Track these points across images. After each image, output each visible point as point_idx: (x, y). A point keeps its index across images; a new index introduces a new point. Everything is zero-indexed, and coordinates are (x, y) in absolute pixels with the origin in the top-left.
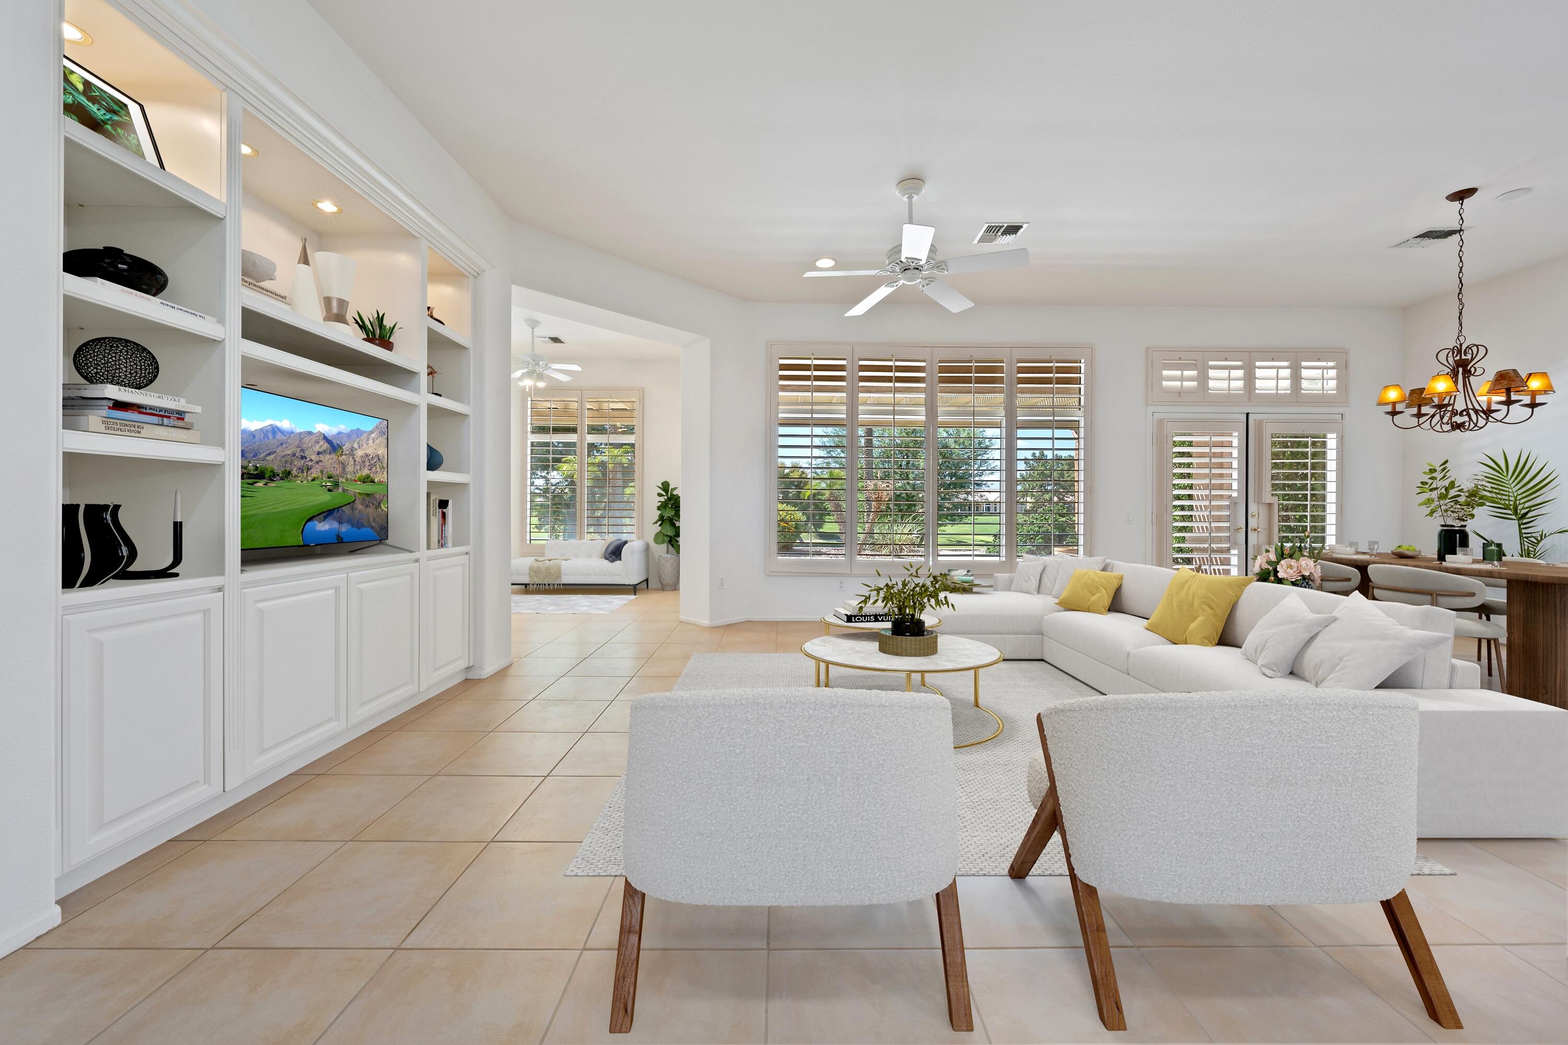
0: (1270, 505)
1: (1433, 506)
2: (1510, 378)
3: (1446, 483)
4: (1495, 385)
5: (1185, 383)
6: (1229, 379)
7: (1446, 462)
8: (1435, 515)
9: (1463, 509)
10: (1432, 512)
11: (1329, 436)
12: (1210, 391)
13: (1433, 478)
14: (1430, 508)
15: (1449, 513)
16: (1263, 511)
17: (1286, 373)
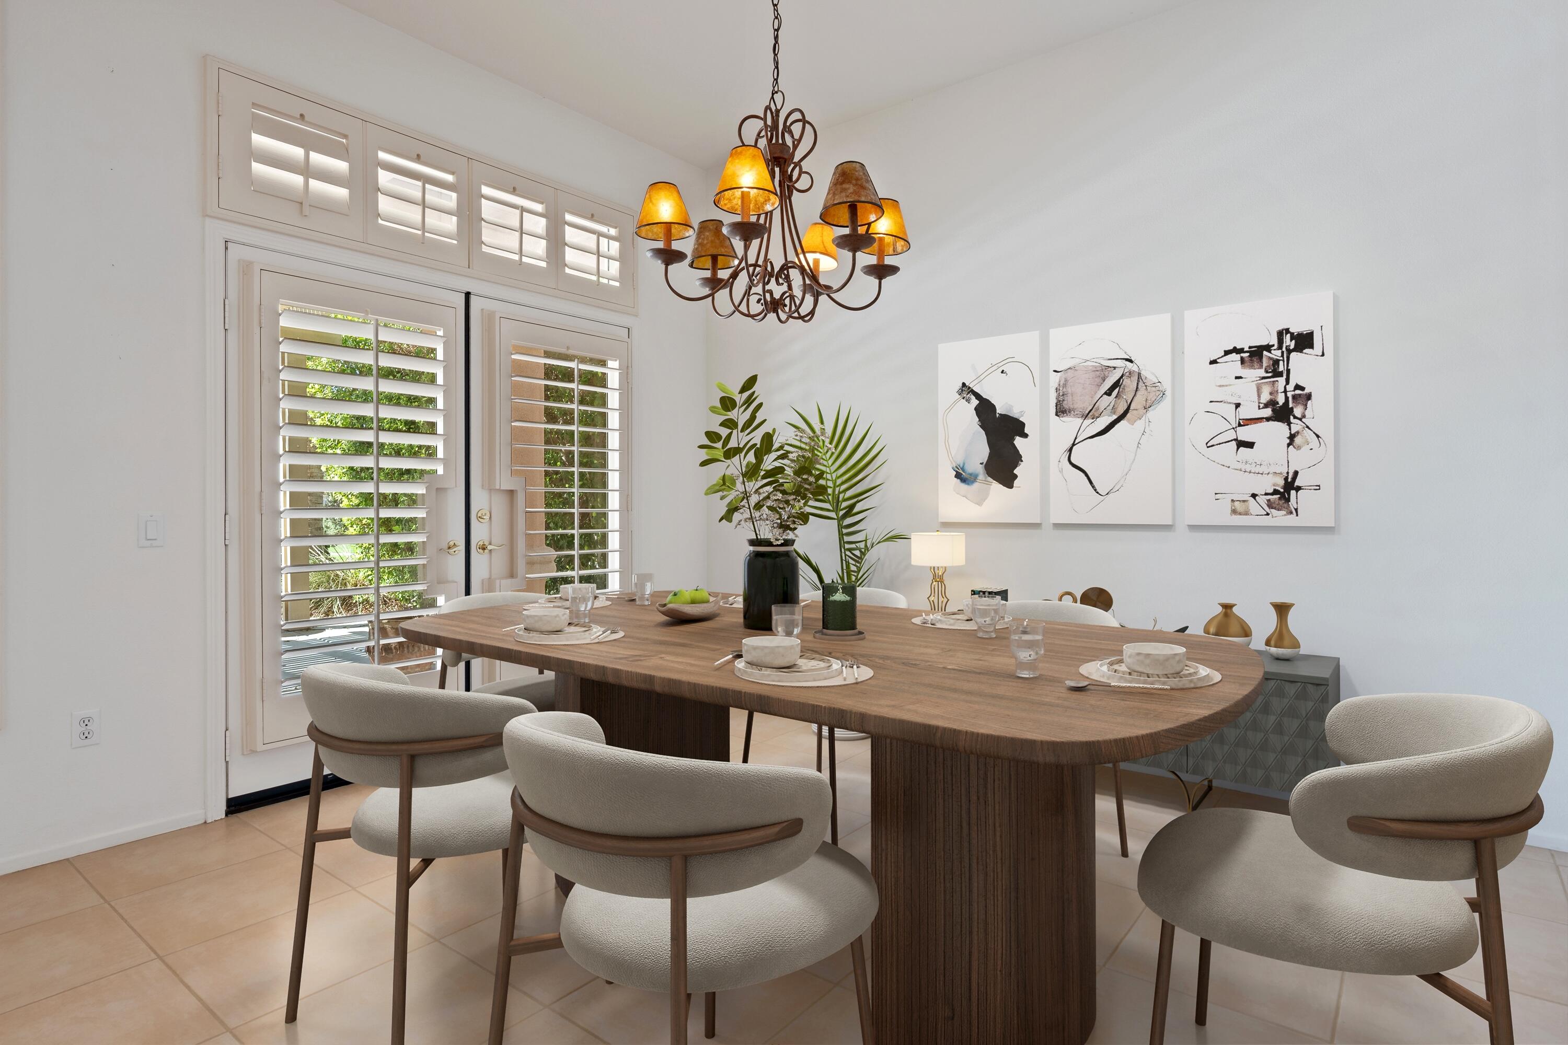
0: (511, 493)
1: (732, 495)
2: (857, 179)
3: (757, 438)
4: (834, 194)
5: (314, 184)
6: (424, 204)
7: (752, 381)
8: (737, 516)
9: (787, 502)
10: (732, 510)
11: (611, 364)
12: (380, 221)
13: (730, 424)
14: (727, 500)
15: (765, 510)
16: (499, 506)
17: (538, 225)
